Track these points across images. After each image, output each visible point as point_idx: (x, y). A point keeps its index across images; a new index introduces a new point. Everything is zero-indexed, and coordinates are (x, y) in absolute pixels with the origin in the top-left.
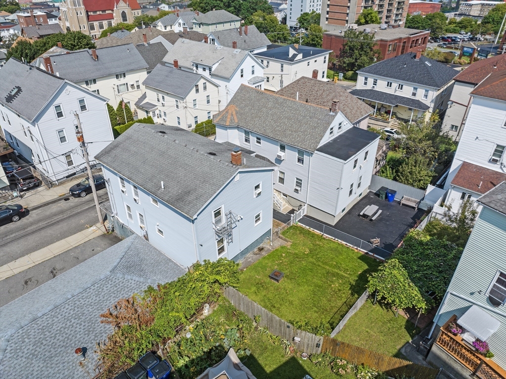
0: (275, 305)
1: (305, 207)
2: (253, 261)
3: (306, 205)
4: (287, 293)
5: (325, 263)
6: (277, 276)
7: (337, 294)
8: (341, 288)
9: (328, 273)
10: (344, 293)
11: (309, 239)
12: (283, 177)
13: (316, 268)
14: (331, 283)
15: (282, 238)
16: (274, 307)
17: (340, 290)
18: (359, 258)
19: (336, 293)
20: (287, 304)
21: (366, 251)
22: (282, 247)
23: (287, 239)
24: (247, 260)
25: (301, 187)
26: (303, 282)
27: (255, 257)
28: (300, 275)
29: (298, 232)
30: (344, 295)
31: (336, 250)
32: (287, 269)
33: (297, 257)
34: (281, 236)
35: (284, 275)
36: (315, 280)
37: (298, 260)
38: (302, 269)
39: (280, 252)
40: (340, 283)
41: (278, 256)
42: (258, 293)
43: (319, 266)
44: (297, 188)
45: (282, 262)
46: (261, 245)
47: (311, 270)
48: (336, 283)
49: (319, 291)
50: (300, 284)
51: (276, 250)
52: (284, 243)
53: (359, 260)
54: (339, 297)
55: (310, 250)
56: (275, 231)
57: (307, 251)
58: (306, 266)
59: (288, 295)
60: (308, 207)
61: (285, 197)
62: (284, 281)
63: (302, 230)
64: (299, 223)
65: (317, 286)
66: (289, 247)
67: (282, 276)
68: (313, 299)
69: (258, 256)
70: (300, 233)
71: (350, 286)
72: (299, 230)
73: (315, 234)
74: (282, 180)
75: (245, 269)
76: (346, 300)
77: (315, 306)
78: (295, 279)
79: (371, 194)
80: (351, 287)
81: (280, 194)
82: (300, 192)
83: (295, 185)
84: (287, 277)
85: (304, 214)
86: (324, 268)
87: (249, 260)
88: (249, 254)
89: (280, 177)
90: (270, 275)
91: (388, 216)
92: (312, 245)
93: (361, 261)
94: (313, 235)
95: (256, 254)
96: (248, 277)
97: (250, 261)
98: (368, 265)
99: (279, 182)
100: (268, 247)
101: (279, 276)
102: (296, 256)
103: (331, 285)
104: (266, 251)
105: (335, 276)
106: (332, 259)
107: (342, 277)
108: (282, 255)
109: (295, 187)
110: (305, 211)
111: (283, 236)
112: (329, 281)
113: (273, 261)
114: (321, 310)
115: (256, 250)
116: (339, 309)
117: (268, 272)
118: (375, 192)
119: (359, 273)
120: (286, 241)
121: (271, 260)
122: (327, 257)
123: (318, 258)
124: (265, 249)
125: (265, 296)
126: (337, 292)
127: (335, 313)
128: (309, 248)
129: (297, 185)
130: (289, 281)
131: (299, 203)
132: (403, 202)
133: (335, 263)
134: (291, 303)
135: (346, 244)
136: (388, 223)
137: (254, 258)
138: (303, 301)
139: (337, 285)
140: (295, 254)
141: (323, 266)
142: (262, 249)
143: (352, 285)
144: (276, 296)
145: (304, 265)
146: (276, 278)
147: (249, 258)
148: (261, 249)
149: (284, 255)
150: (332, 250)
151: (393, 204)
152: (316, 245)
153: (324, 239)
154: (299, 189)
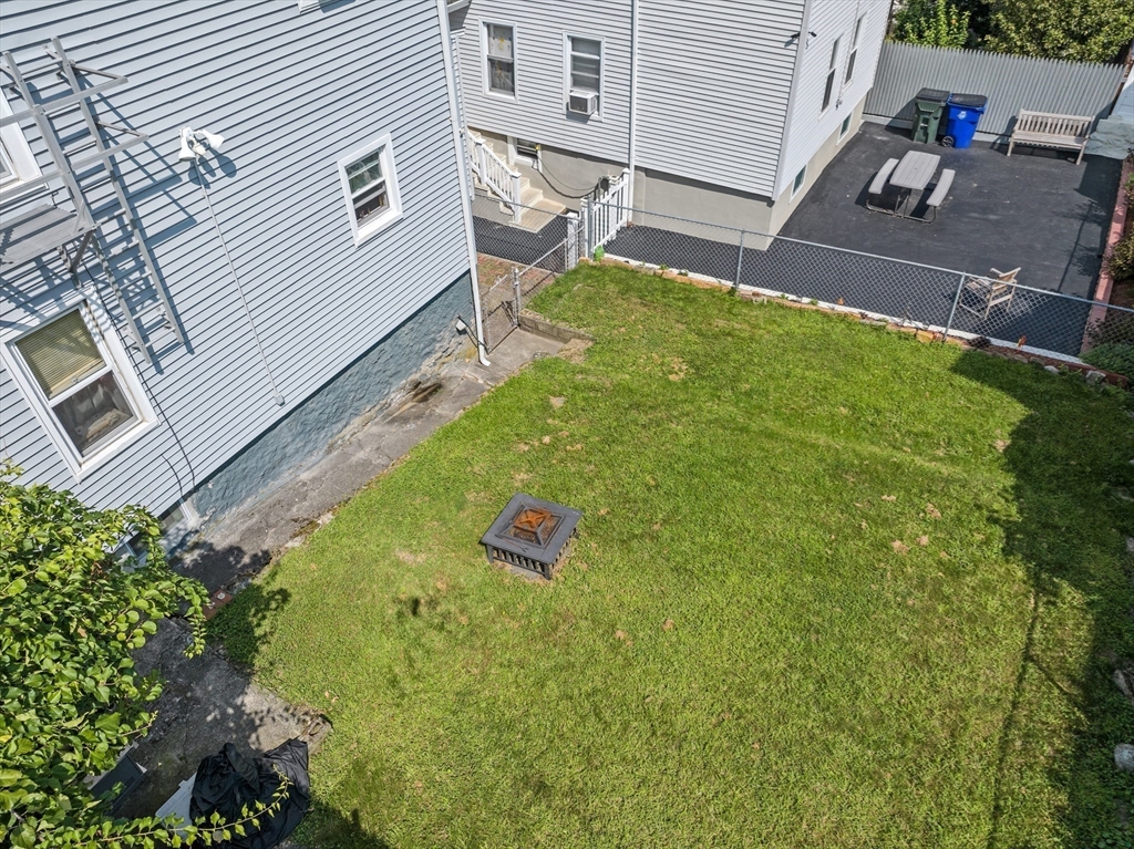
0: (550, 771)
1: (625, 184)
2: (383, 460)
3: (630, 173)
4: (615, 648)
5: (795, 417)
6: (532, 537)
7: (946, 599)
8: (959, 554)
9: (838, 469)
10: (988, 587)
11: (673, 315)
12: (505, 56)
13: (756, 453)
14: (883, 532)
15: (534, 327)
16: (542, 788)
17: (954, 572)
18: (955, 369)
19: (937, 594)
20: (633, 746)
21: (971, 336)
22: (542, 366)
23: (562, 325)
24: (345, 456)
25: (596, 85)
26: (706, 549)
27: (394, 433)
28: (677, 509)
29: (611, 287)
30: (993, 604)
31: (825, 344)
32: (589, 482)
33: (637, 406)
34: (529, 315)
35: (579, 525)
36: (775, 526)
37: (643, 419)
38: (680, 467)
39: (536, 390)
40: (936, 523)
41: (529, 411)
42: (408, 686)
43: (771, 436)
44: (580, 93)
45: (554, 446)
46: (427, 369)
47: (737, 466)
48: (912, 527)
49: (822, 595)
50: (695, 566)
51: (510, 384)
52: (552, 347)
53: (961, 380)
54: (971, 619)
55: (691, 363)
56: (495, 303)
57: (680, 371)
58: (696, 446)
59: (628, 664)
60: (636, 181)
61: (529, 160)
62: (587, 559)
63: (627, 282)
64: (606, 255)
65: (801, 561)
66: (578, 361)
67: (564, 529)
68: (806, 670)
69: (411, 426)
70: (622, 293)
71: (999, 531)
72: (618, 282)
73: (697, 290)
74: (503, 73)
75: (327, 518)
76: (1020, 636)
77: (839, 725)
78: (655, 537)
79: (873, 129)
80: (1009, 536)
81: (505, 152)
82: (595, 116)
83: (568, 80)
84: (597, 527)
85: (623, 223)
86: (803, 444)
87: (361, 455)
88: (357, 421)
89: (491, 60)
90: (490, 539)
91: (978, 193)
92: (692, 337)
93: (974, 384)
94: (689, 294)
95: (404, 420)
96: (340, 570)
97: (365, 463)
98: (1021, 400)
99: (493, 86)
100: (468, 373)
101: (551, 532)
102: (630, 400)
103: (883, 545)
104: (459, 396)
105: (883, 485)
106: (823, 390)
107: (929, 486)
108: (546, 408)
109: (568, 90)
110: (624, 203)
111: (539, 317)
112: (865, 517)
113: (503, 444)
114: (896, 750)
115: (398, 397)
116: (1009, 723)
117: (475, 517)
118: (885, 121)
119: (1000, 445)
120: (560, 336)
121: (485, 440)
122: (789, 383)
123: (748, 394)
124: (454, 387)
125: (462, 696)
126: (947, 590)
127: (993, 752)
128: (681, 354)
129: (577, 82)
130: (616, 556)
131: (593, 173)
132: (1019, 135)
133: (844, 411)
134: (661, 726)
135: (862, 315)
136: (992, 217)
137: (389, 439)
138: (743, 693)
139: (925, 540)
140: (620, 389)
141: (791, 433)
142: (437, 388)
143: (1010, 530)
144: (541, 684)
145: (689, 440)
146: (533, 552)
147: (361, 446)
148: (428, 392)
149: (557, 402)
150: (805, 348)
151: (973, 152)
152: (716, 337)
153: (747, 302)
154: (589, 95)
